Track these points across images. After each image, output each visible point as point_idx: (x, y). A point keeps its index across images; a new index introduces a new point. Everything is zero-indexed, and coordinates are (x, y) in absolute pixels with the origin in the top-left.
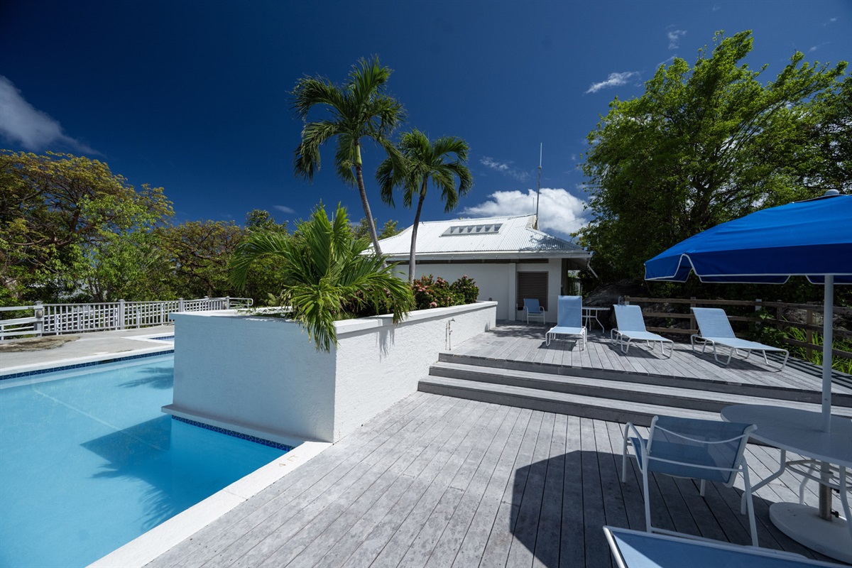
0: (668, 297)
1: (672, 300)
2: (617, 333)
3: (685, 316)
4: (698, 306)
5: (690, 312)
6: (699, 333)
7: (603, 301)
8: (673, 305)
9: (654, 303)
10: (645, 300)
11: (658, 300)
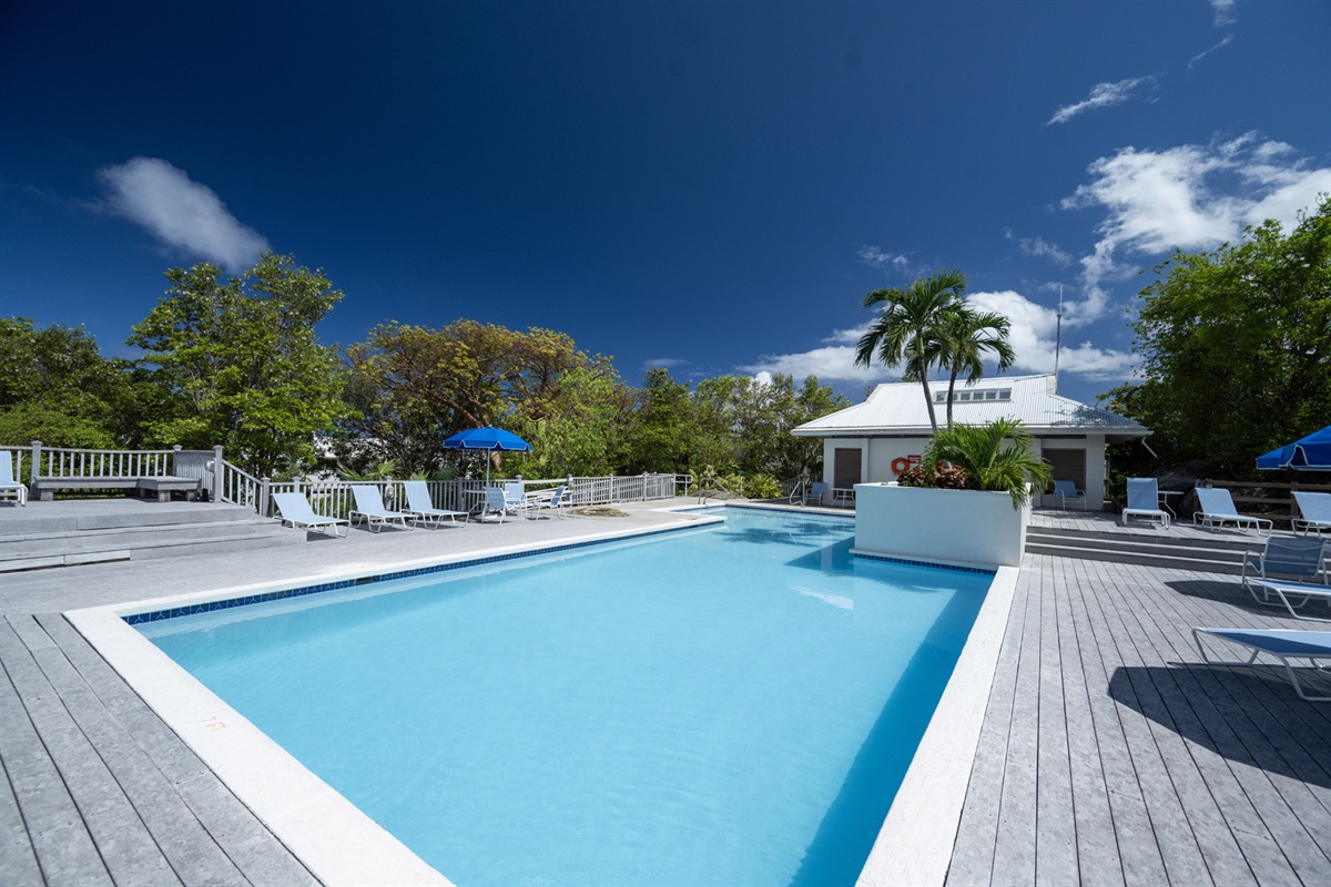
0: (1260, 481)
1: (1265, 484)
2: (1202, 516)
3: (1284, 501)
4: (1299, 490)
5: (1291, 497)
6: (1301, 517)
7: (1172, 485)
8: (1267, 490)
9: (1240, 488)
10: (1233, 483)
11: (1249, 484)
